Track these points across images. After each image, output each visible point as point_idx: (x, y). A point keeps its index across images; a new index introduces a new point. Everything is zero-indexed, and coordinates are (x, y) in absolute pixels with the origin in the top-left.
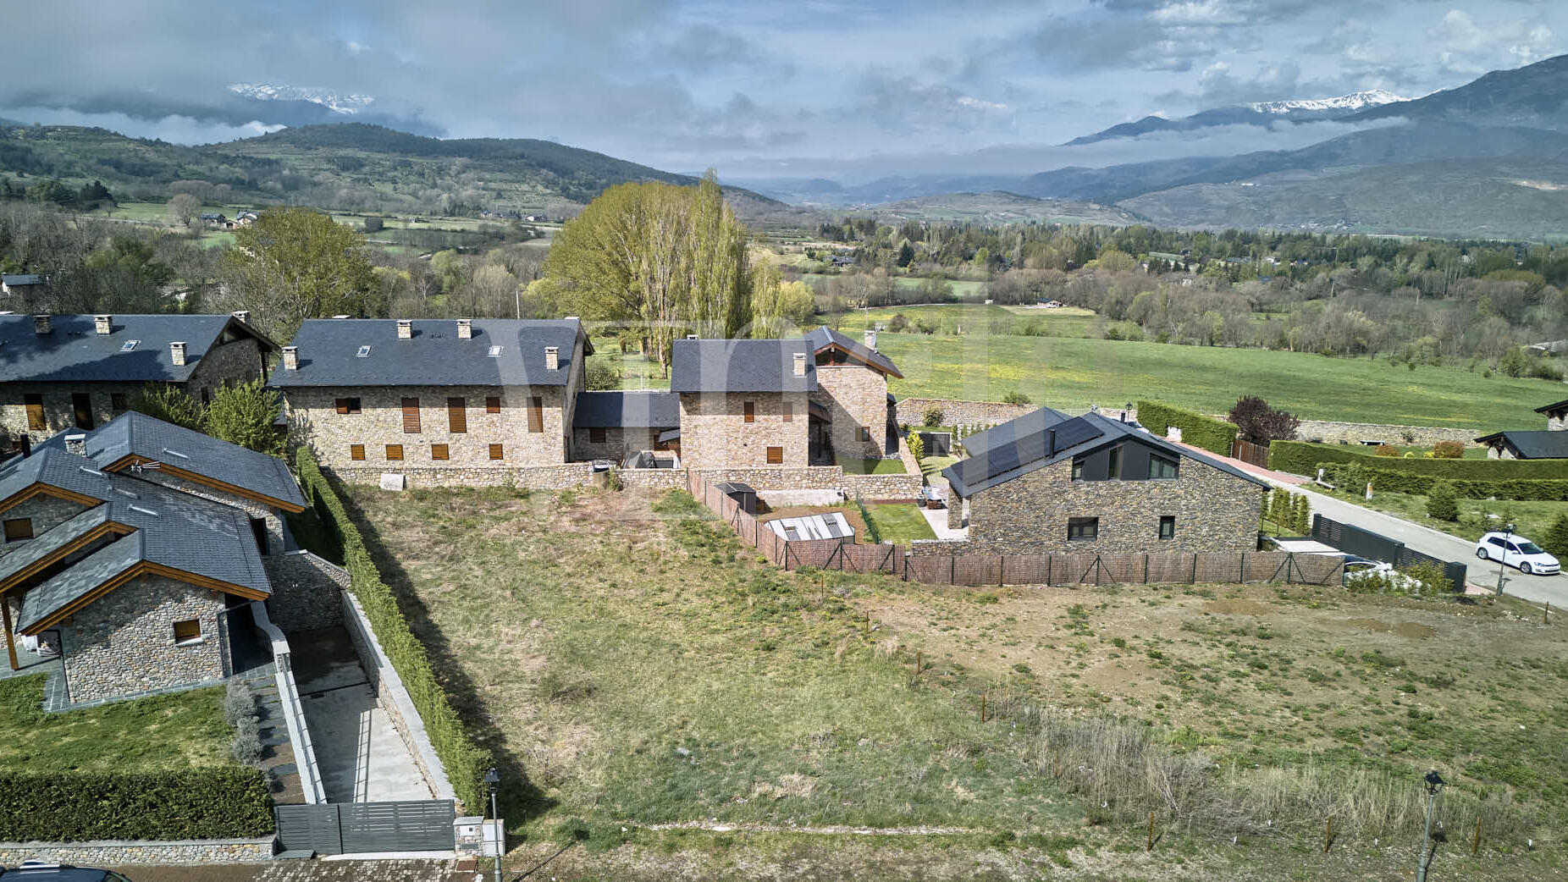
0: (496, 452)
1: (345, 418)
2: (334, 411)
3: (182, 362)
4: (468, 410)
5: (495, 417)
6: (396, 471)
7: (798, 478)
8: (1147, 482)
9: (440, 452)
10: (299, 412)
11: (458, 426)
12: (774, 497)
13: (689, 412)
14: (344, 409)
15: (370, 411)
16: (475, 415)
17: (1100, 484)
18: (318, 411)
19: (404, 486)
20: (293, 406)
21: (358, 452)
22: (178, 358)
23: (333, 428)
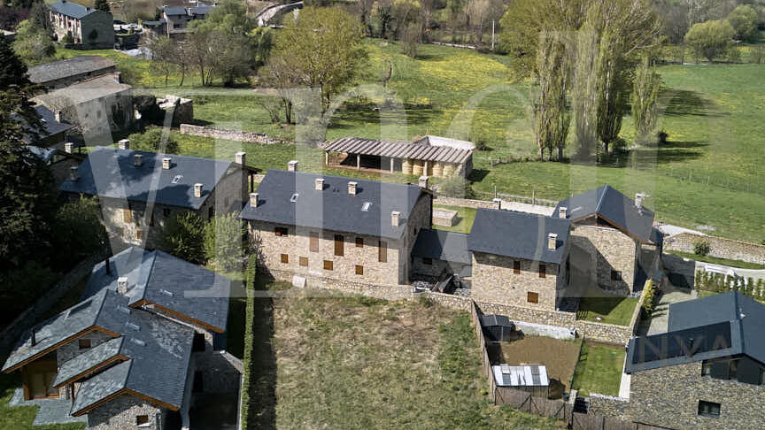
0: (359, 270)
1: (279, 238)
2: (274, 234)
3: (199, 196)
4: (346, 244)
5: (360, 249)
6: (302, 275)
7: (545, 317)
8: (757, 387)
9: (328, 265)
10: (256, 231)
11: (339, 251)
12: (528, 327)
13: (478, 261)
14: (278, 233)
15: (292, 236)
16: (349, 247)
17: (722, 382)
18: (265, 232)
19: (306, 285)
20: (253, 228)
21: (285, 259)
22: (197, 193)
23: (273, 243)
